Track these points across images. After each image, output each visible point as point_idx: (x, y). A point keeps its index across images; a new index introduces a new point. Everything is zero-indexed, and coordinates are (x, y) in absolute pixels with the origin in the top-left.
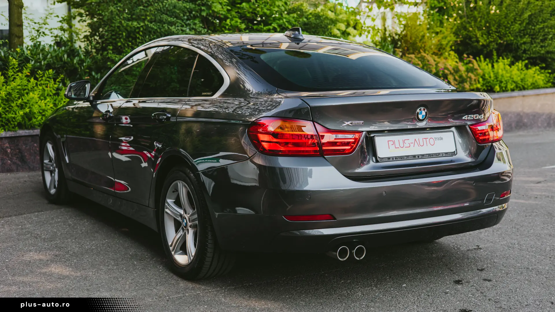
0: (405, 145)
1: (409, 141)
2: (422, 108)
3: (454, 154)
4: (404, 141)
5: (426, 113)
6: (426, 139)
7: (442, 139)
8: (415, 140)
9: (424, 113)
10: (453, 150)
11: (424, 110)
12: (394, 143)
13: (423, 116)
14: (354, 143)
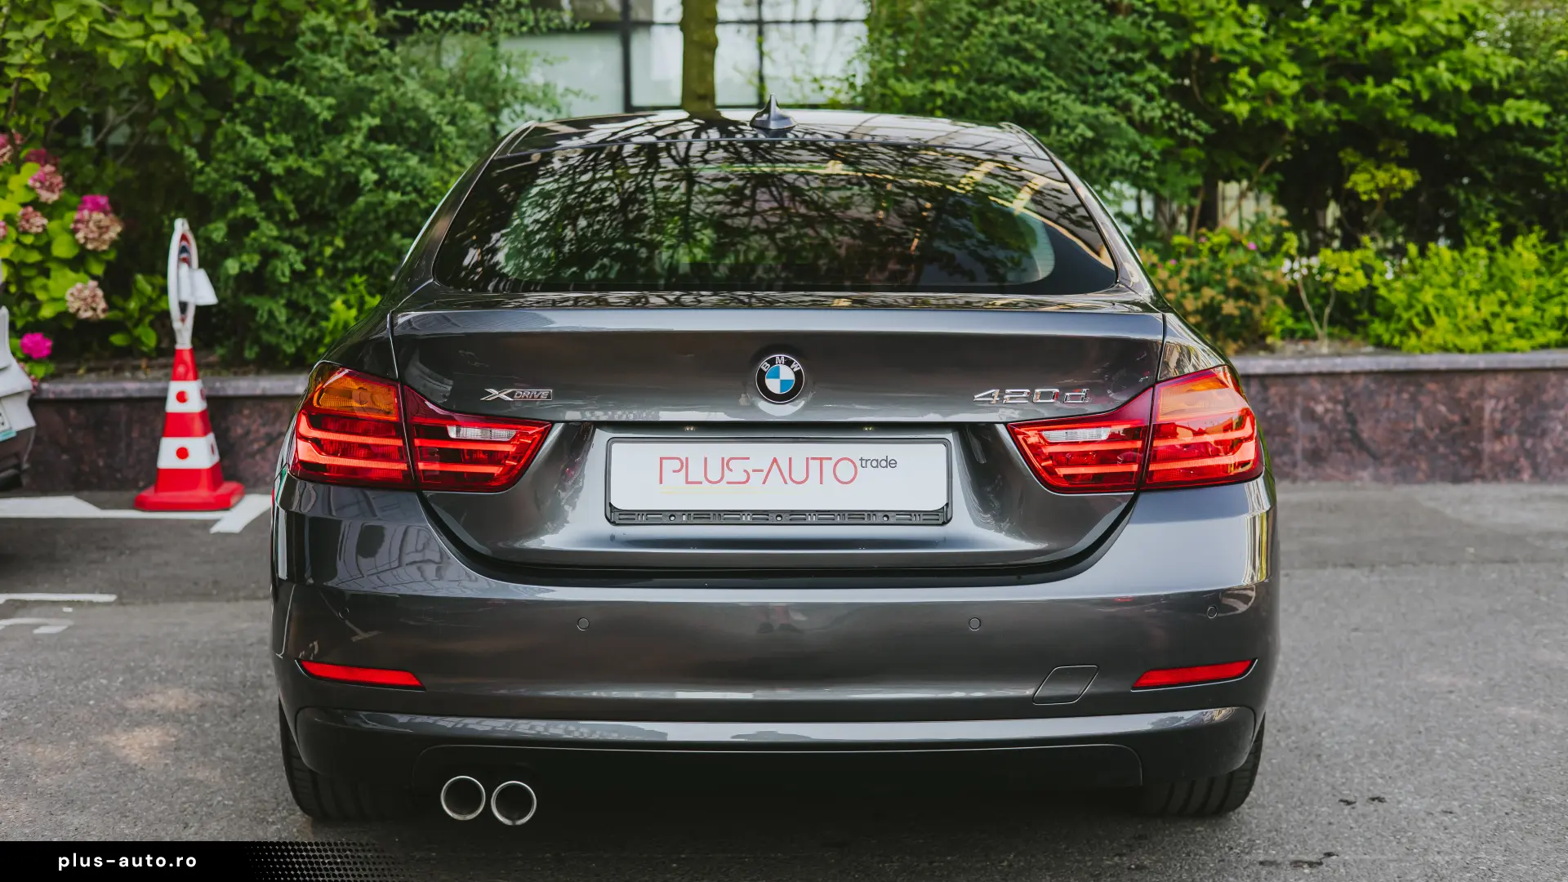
0: (729, 476)
1: (749, 466)
2: (780, 357)
3: (942, 516)
4: (725, 464)
5: (798, 374)
6: (821, 459)
7: (891, 463)
8: (775, 460)
9: (787, 374)
10: (938, 503)
11: (788, 363)
12: (684, 465)
13: (783, 383)
14: (514, 457)
